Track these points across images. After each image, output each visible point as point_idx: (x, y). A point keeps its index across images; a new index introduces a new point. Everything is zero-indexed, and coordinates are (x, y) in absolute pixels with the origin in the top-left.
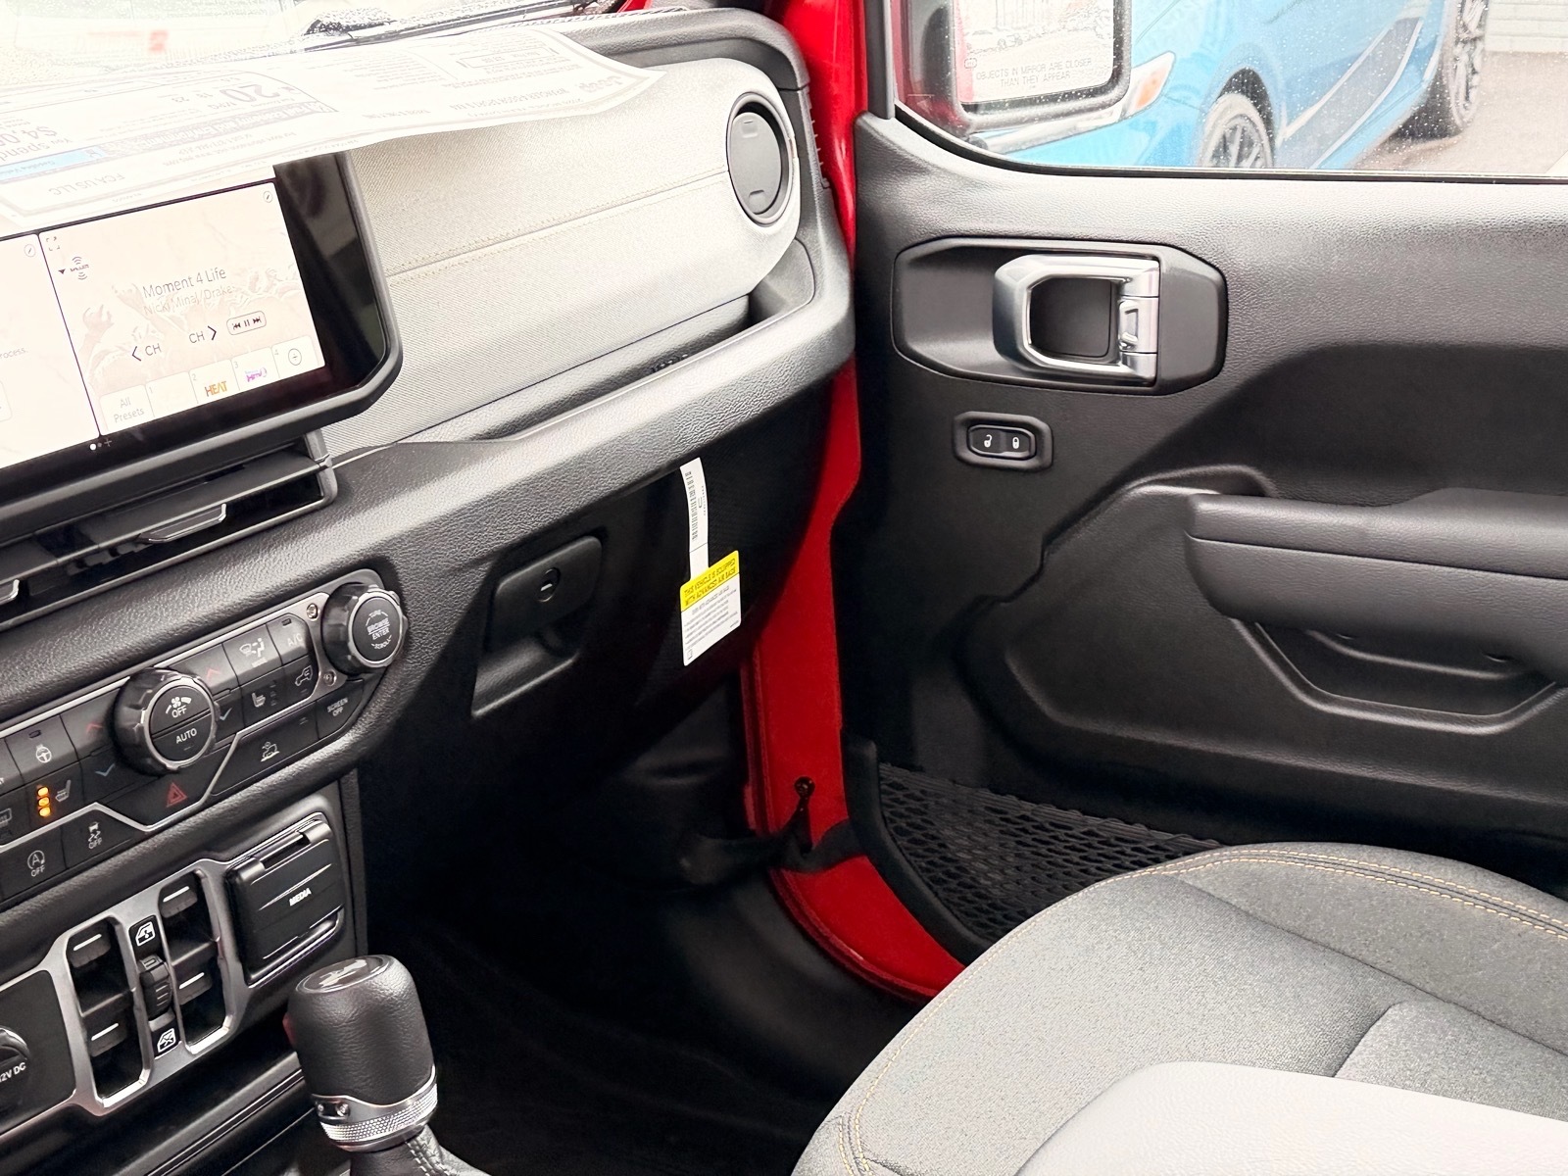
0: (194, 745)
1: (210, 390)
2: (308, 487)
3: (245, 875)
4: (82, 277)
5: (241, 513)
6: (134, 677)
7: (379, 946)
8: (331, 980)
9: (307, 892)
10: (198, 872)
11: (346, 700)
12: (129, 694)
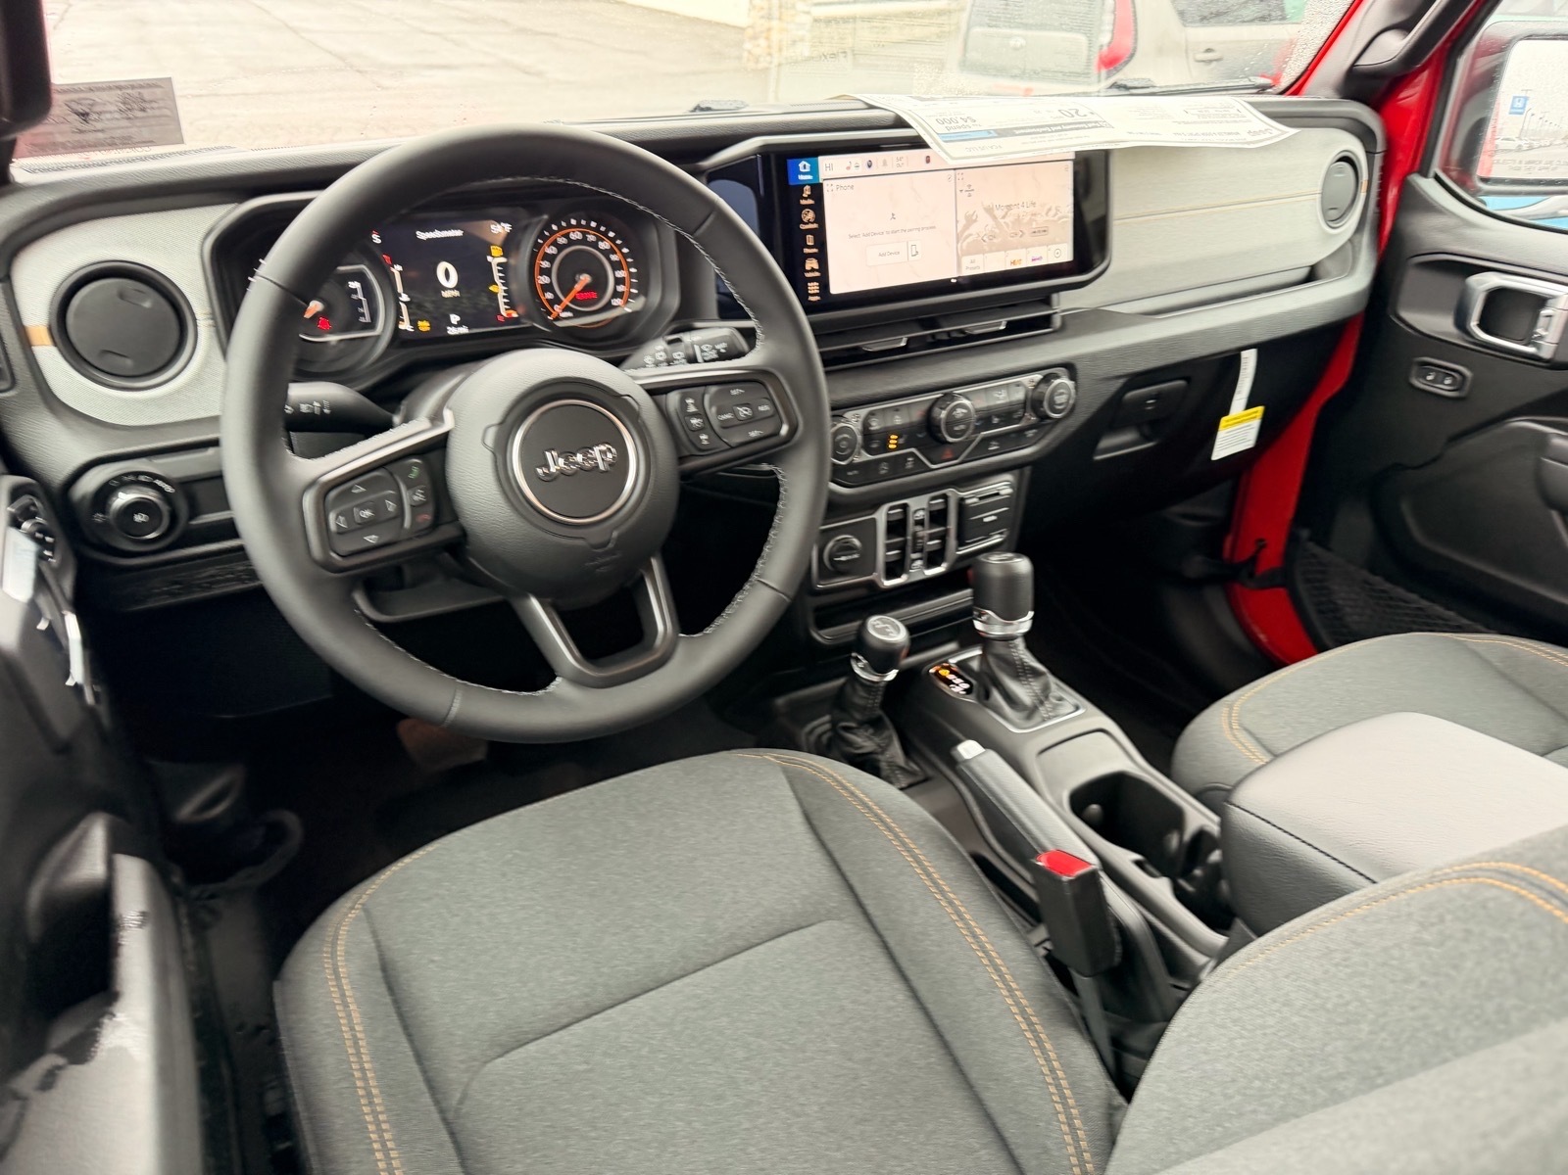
0: (963, 432)
1: (1014, 263)
2: (1046, 321)
3: (968, 502)
4: (970, 196)
5: (1013, 327)
6: (945, 395)
7: (1020, 550)
8: (995, 559)
9: (993, 518)
10: (949, 494)
11: (1034, 431)
12: (939, 402)
